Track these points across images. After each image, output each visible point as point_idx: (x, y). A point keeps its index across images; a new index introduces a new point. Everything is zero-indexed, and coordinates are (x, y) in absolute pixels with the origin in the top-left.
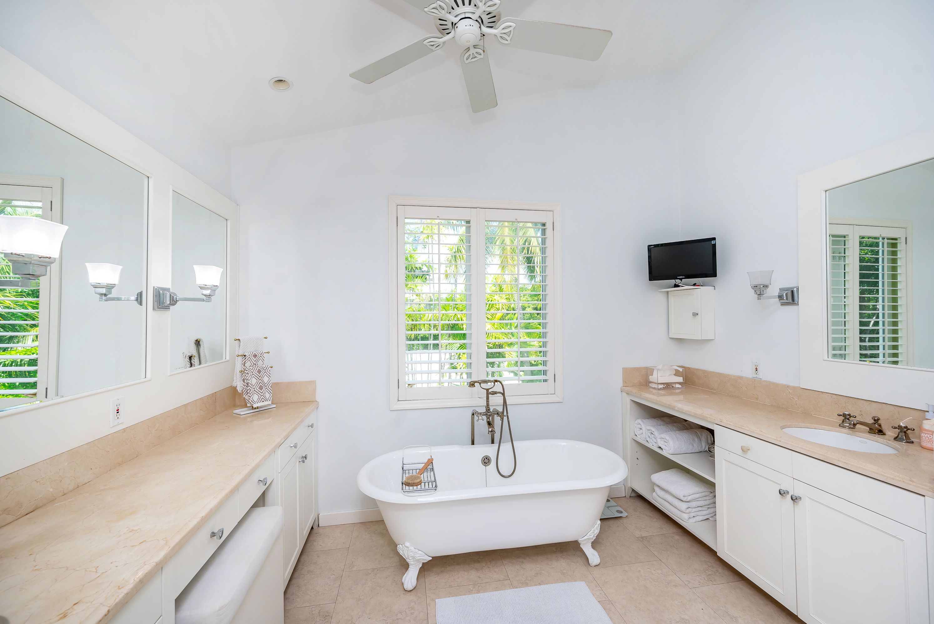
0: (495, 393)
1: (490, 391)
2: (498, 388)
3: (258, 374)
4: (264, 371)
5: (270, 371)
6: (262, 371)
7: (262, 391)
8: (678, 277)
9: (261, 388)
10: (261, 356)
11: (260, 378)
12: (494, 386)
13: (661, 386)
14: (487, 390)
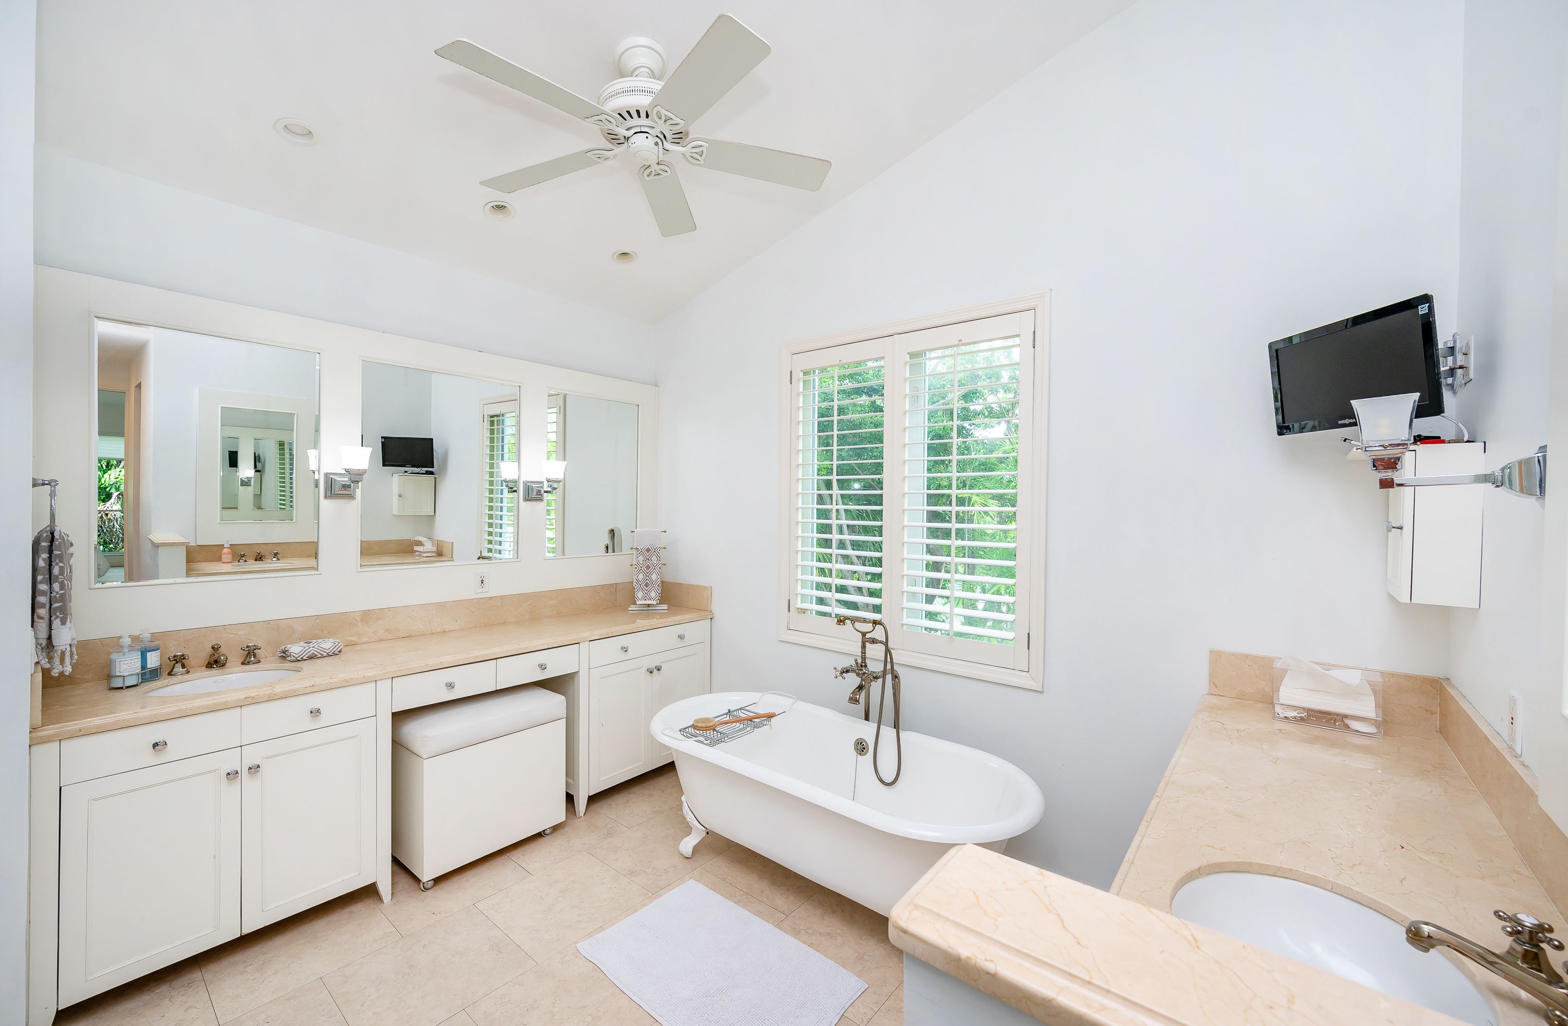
0: (874, 641)
1: (868, 636)
2: (878, 633)
3: (646, 570)
4: (654, 567)
5: (660, 568)
6: (651, 568)
7: (646, 589)
8: (1340, 422)
9: (647, 585)
10: (655, 551)
11: (647, 575)
12: (872, 631)
13: (1292, 714)
14: (864, 634)
